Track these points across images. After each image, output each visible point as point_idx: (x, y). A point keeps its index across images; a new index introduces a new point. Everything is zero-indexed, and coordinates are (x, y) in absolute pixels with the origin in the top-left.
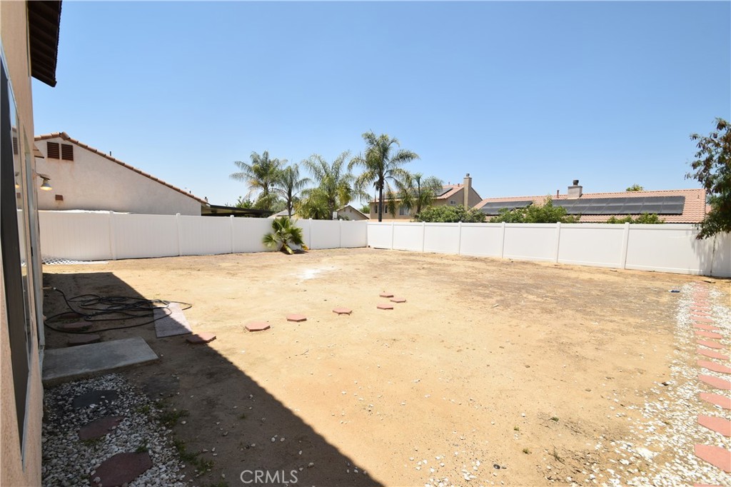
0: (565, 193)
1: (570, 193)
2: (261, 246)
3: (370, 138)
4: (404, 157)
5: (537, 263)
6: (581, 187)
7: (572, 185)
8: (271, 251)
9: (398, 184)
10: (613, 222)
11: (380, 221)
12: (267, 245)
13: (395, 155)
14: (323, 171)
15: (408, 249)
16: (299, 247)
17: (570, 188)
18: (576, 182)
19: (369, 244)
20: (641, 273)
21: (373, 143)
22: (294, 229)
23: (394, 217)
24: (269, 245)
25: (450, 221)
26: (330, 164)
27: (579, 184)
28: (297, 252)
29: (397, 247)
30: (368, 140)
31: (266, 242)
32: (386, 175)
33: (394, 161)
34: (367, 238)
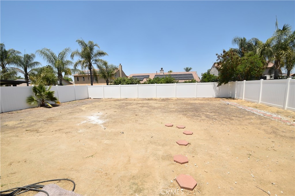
0: (159, 73)
1: (161, 72)
2: (26, 105)
3: (82, 43)
4: (101, 54)
5: (169, 98)
6: (163, 70)
7: (161, 70)
8: (34, 108)
9: (99, 67)
10: (186, 82)
11: (92, 85)
12: (30, 104)
13: (96, 52)
14: (52, 57)
15: (113, 97)
16: (53, 103)
17: (160, 71)
18: (162, 69)
19: (90, 97)
20: (201, 99)
21: (83, 45)
22: (51, 92)
23: (98, 83)
24: (33, 103)
25: (128, 84)
26: (57, 55)
27: (163, 69)
28: (54, 106)
29: (106, 97)
30: (80, 43)
31: (29, 102)
32: (93, 62)
33: (96, 55)
34: (88, 94)
